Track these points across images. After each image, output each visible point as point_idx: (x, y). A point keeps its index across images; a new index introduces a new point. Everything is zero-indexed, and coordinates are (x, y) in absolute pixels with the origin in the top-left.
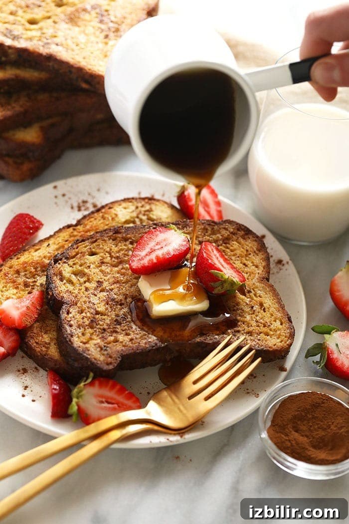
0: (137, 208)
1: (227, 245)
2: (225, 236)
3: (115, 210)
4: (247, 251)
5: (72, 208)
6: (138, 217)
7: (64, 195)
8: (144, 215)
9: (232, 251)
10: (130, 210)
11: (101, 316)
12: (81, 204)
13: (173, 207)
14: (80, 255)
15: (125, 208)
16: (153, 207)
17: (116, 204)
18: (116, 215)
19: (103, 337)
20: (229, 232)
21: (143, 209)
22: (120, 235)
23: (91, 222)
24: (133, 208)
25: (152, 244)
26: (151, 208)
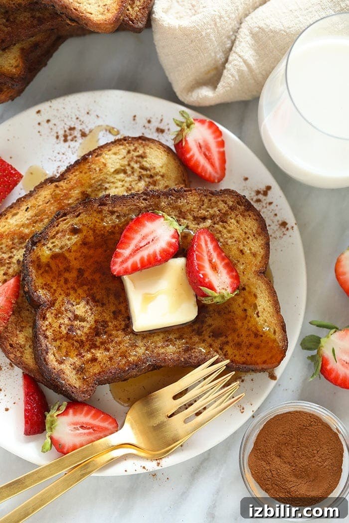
0: (129, 152)
1: (224, 224)
2: (222, 211)
3: (103, 158)
4: (246, 233)
5: (57, 137)
6: (129, 165)
7: (48, 121)
8: (136, 162)
9: (229, 232)
10: (121, 157)
11: (80, 321)
12: (68, 132)
13: (168, 150)
14: (60, 234)
15: (115, 154)
16: (148, 151)
17: (105, 150)
18: (105, 165)
19: (80, 354)
20: (228, 206)
21: (136, 154)
22: (106, 208)
23: (75, 176)
24: (124, 152)
25: (138, 237)
26: (144, 153)
